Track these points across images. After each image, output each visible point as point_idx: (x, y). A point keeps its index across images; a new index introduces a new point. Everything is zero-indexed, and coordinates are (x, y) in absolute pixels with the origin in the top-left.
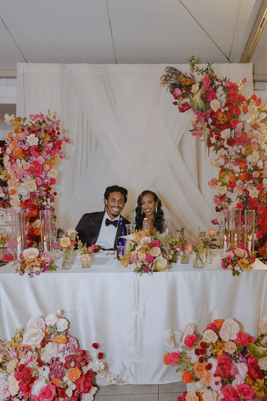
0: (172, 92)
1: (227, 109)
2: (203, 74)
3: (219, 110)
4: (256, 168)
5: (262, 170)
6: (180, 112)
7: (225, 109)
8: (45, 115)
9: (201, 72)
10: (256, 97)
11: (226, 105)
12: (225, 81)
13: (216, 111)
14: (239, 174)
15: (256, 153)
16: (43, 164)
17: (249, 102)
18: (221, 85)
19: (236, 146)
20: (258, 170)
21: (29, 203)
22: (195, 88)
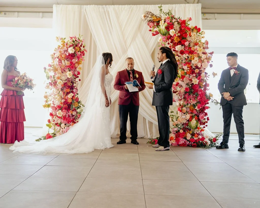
0: (148, 24)
1: (179, 34)
2: (166, 15)
3: (175, 35)
4: (197, 67)
5: (200, 68)
6: (153, 35)
7: (178, 34)
8: (77, 37)
9: (165, 14)
10: (197, 27)
11: (179, 32)
12: (179, 19)
13: (173, 36)
14: (187, 70)
15: (196, 59)
16: (75, 64)
17: (193, 30)
18: (177, 21)
19: (184, 55)
20: (198, 68)
21: (66, 85)
22: (162, 23)
